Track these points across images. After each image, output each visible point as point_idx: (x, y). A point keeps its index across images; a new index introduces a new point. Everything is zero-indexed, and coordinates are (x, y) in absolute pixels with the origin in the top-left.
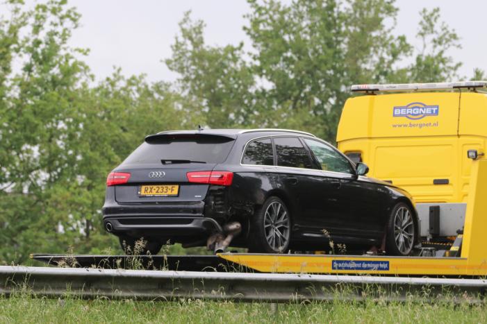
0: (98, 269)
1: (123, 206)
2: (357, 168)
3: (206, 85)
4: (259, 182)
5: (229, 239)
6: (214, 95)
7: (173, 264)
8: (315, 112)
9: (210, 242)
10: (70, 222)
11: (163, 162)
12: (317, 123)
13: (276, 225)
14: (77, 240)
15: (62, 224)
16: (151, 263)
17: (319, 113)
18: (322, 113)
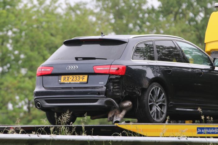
0: (36, 135)
1: (48, 90)
2: (214, 61)
3: (112, 4)
4: (144, 72)
5: (124, 113)
6: (118, 11)
7: (89, 131)
8: (189, 23)
9: (110, 115)
10: (17, 101)
11: (77, 59)
12: (191, 30)
13: (157, 103)
14: (22, 115)
15: (12, 103)
16: (74, 130)
17: (192, 23)
18: (195, 23)
